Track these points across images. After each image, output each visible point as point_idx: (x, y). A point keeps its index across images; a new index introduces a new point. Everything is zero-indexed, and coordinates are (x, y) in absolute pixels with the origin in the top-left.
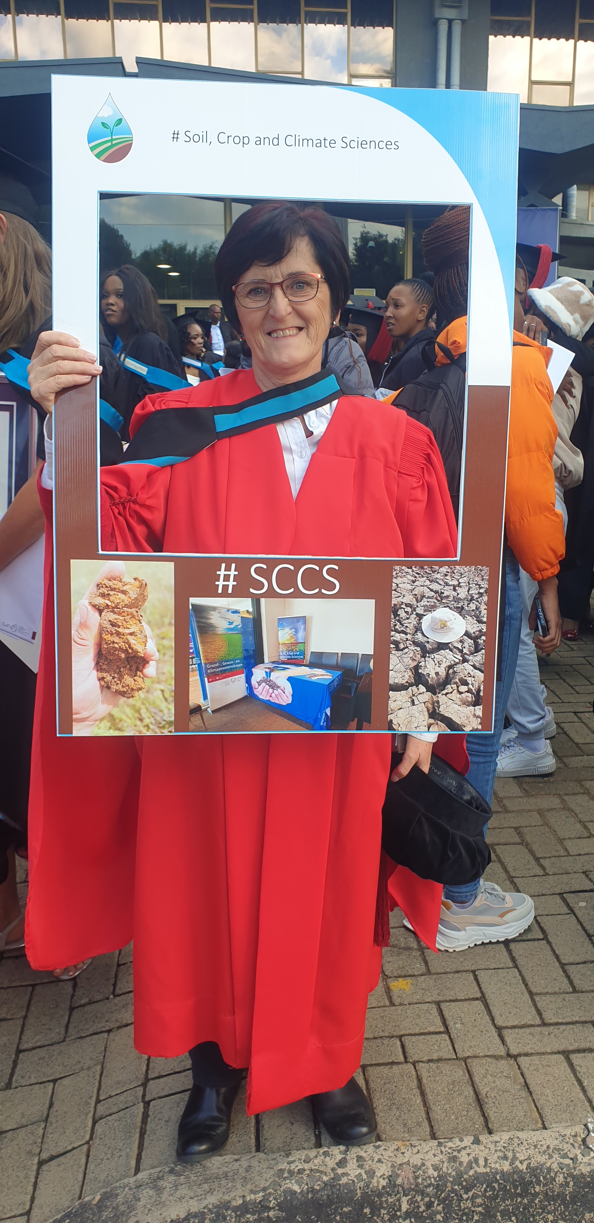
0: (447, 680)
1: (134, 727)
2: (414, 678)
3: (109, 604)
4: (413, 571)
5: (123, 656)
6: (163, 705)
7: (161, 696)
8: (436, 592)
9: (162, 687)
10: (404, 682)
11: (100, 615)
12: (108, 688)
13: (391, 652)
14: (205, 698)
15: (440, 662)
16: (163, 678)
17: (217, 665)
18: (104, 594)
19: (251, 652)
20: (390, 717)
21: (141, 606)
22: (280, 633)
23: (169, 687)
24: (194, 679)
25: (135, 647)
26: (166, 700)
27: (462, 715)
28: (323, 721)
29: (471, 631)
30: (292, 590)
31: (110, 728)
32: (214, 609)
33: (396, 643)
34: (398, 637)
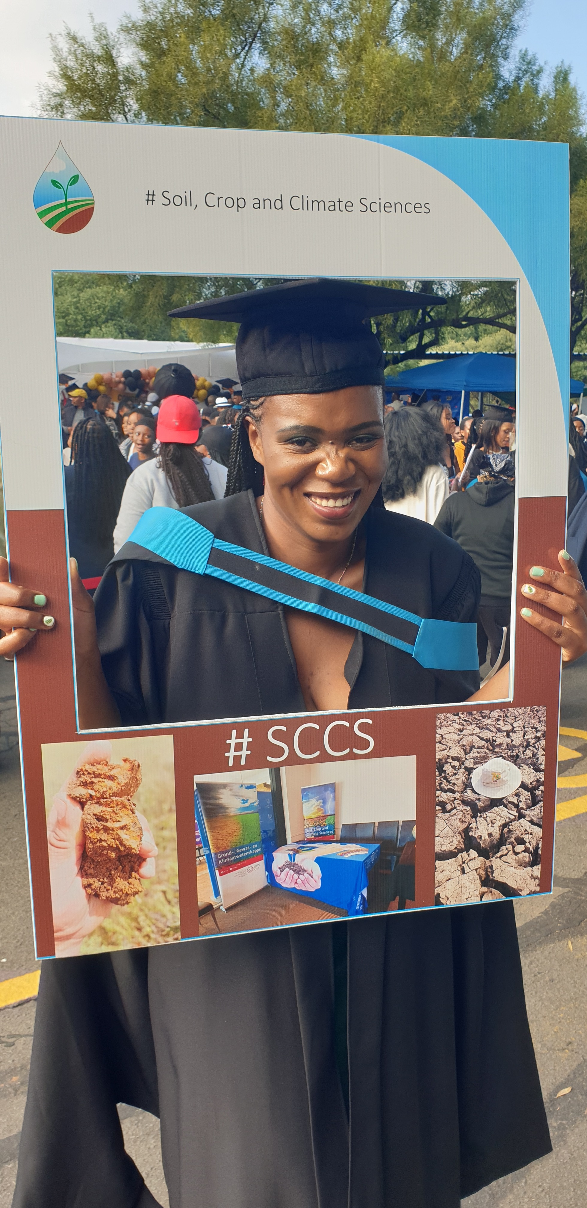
0: (502, 841)
1: (131, 939)
2: (464, 842)
3: (93, 793)
4: (460, 718)
5: (113, 855)
6: (166, 909)
7: (162, 898)
8: (487, 741)
9: (163, 887)
10: (452, 848)
11: (83, 808)
12: (97, 895)
13: (436, 816)
14: (217, 893)
15: (494, 821)
16: (164, 876)
17: (231, 853)
18: (86, 782)
19: (271, 833)
20: (437, 891)
21: (134, 792)
22: (305, 806)
23: (172, 887)
24: (203, 873)
25: (128, 843)
26: (169, 902)
27: (518, 879)
28: (358, 905)
29: (528, 781)
30: (318, 753)
31: (102, 944)
32: (224, 786)
33: (443, 804)
34: (444, 797)
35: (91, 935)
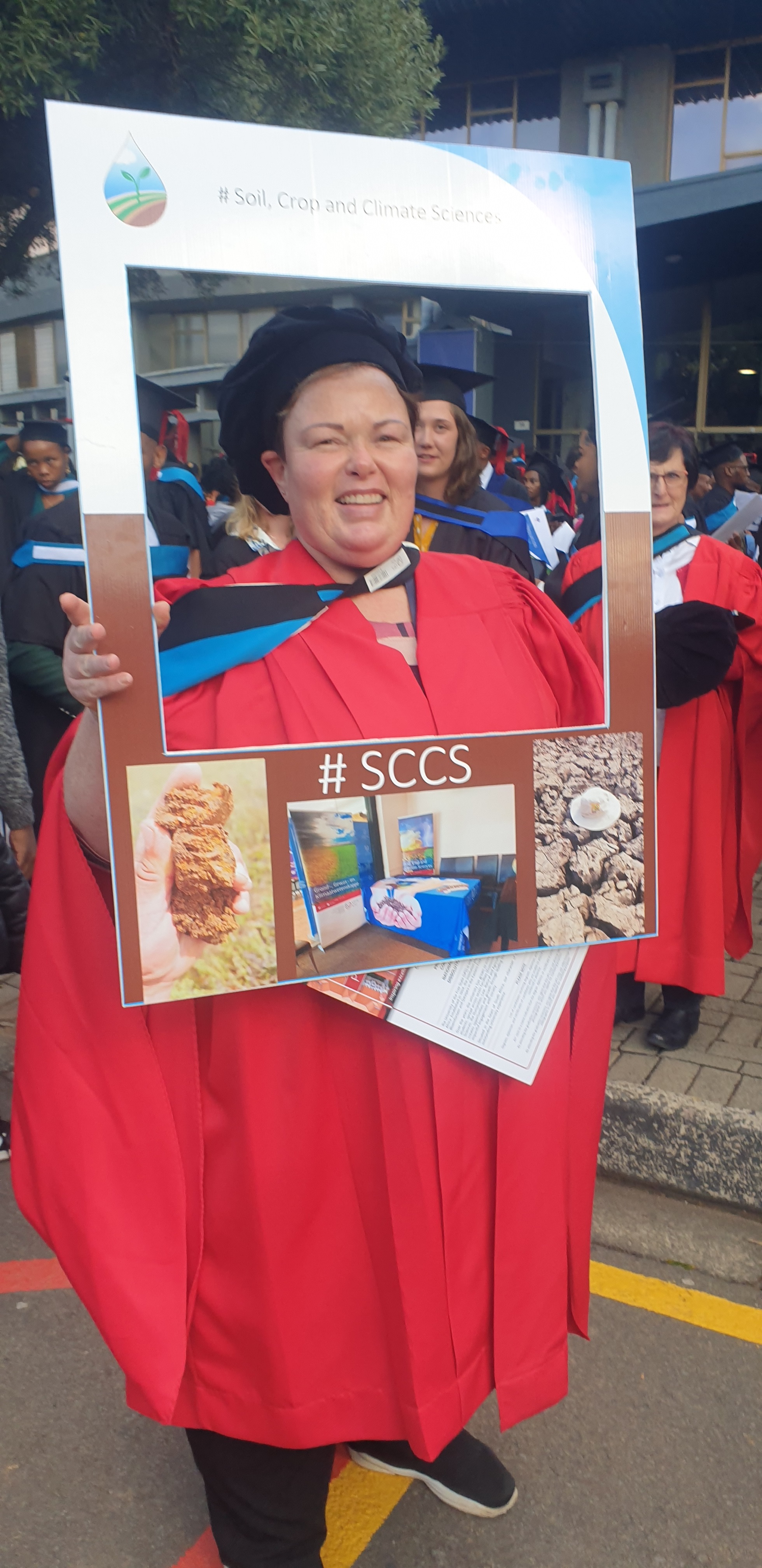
0: (604, 877)
1: (225, 982)
2: (566, 879)
3: (183, 821)
4: (557, 744)
5: (205, 888)
6: (261, 948)
7: (258, 937)
8: (584, 769)
9: (259, 924)
10: (553, 884)
11: (172, 837)
13: (536, 849)
14: (314, 931)
15: (595, 855)
16: (259, 912)
17: (327, 887)
18: (175, 809)
19: (368, 867)
20: (540, 930)
21: (225, 819)
22: (403, 838)
23: (268, 923)
24: (299, 909)
25: (220, 876)
26: (265, 940)
27: (622, 918)
28: (460, 944)
29: (627, 813)
31: (194, 987)
32: (319, 815)
33: (542, 837)
35: (181, 978)
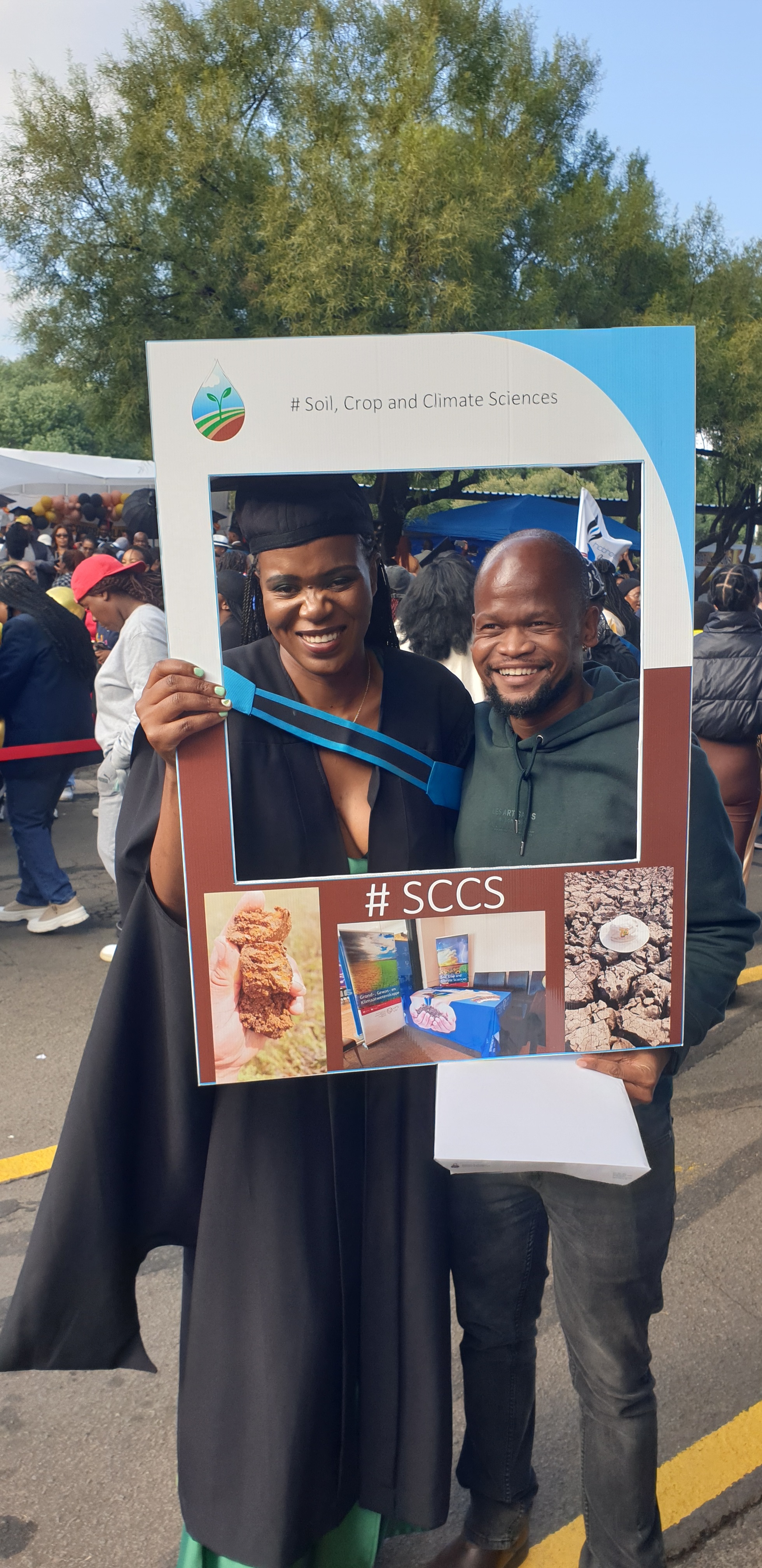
0: (631, 993)
1: (283, 1069)
2: (593, 993)
3: (249, 938)
4: (587, 877)
5: (267, 993)
6: (314, 1043)
7: (311, 1034)
8: (614, 898)
9: (312, 1024)
10: (581, 998)
11: (240, 951)
12: (252, 1029)
13: (565, 967)
14: (360, 1031)
15: (622, 974)
16: (312, 1014)
17: (371, 995)
18: (243, 928)
19: (408, 979)
20: (567, 1038)
21: (284, 937)
22: (440, 955)
23: (320, 1023)
24: (347, 1012)
25: (279, 983)
26: (316, 1037)
27: (648, 1030)
28: (491, 1047)
29: (656, 938)
30: (451, 907)
31: (257, 1073)
32: (365, 934)
33: (571, 957)
34: (572, 950)
35: (247, 1064)
